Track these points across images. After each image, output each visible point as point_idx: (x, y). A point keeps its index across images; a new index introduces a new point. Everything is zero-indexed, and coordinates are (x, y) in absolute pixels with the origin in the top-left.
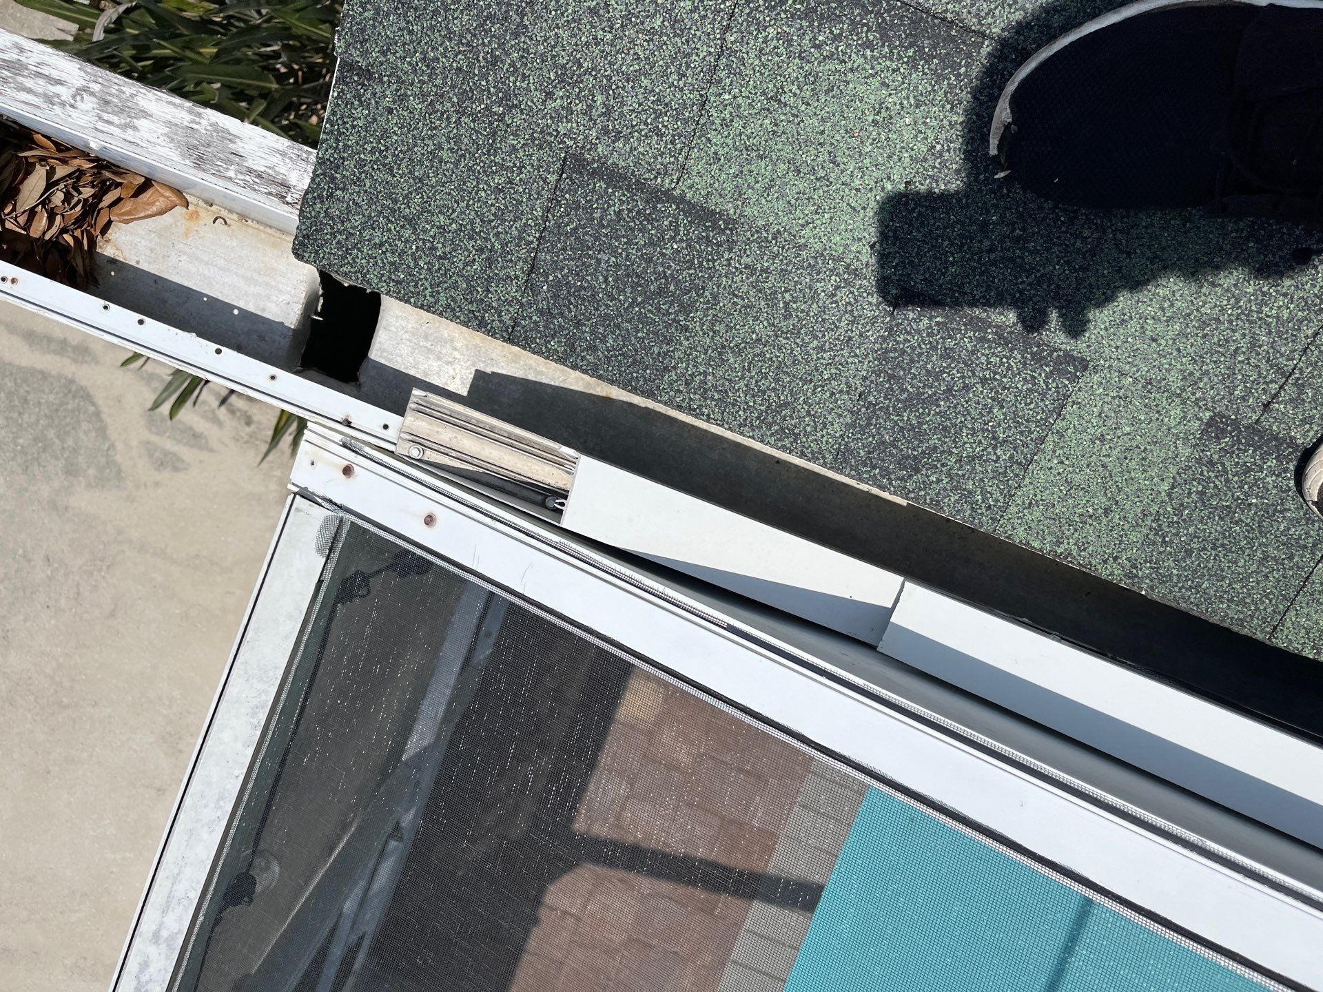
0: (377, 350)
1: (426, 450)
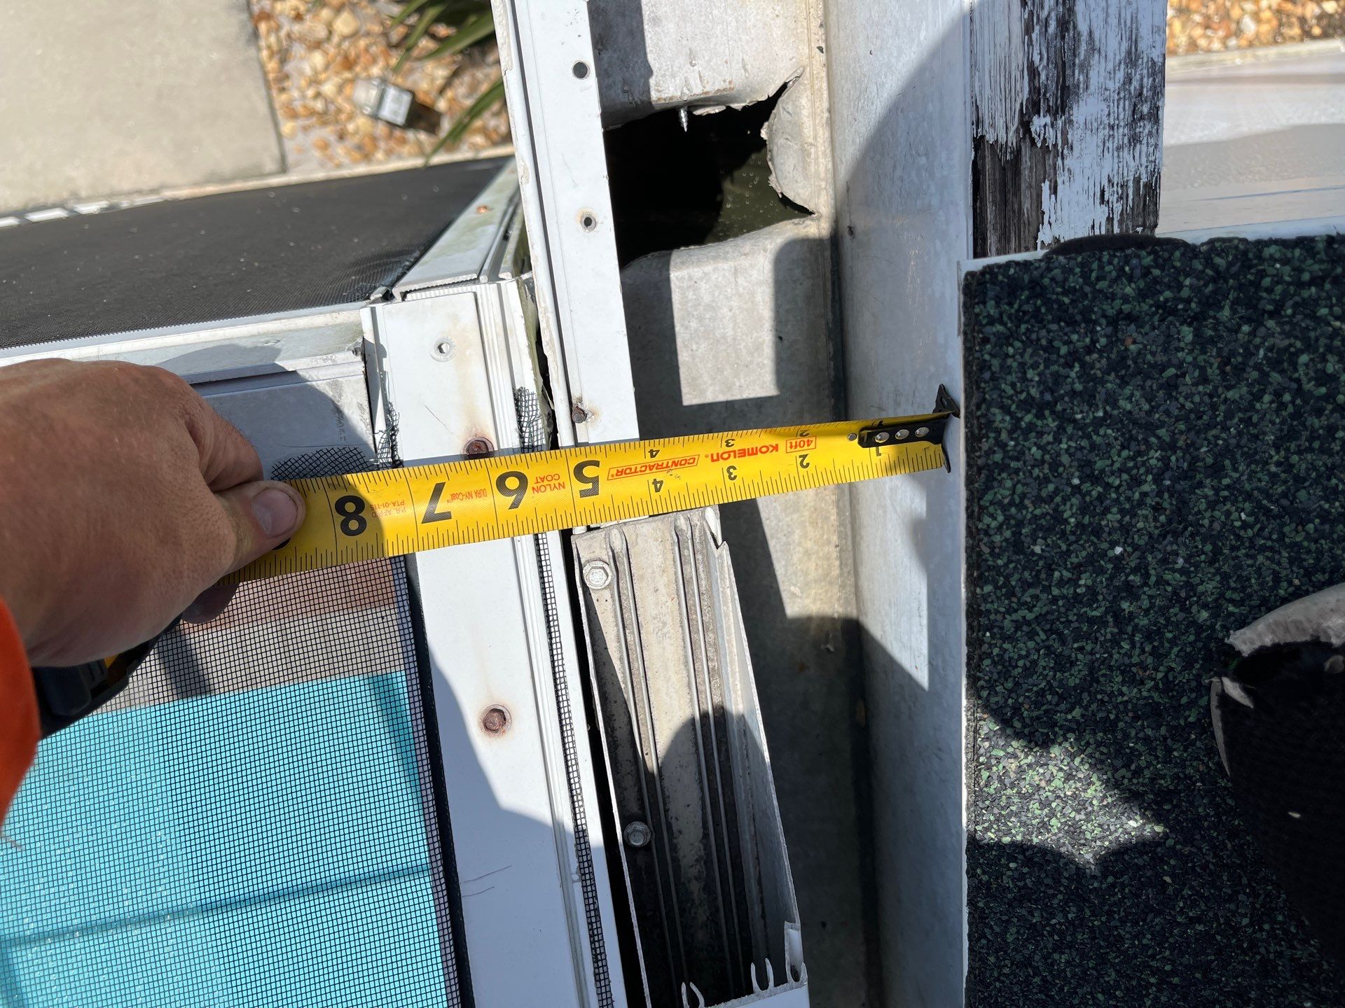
1: (612, 590)
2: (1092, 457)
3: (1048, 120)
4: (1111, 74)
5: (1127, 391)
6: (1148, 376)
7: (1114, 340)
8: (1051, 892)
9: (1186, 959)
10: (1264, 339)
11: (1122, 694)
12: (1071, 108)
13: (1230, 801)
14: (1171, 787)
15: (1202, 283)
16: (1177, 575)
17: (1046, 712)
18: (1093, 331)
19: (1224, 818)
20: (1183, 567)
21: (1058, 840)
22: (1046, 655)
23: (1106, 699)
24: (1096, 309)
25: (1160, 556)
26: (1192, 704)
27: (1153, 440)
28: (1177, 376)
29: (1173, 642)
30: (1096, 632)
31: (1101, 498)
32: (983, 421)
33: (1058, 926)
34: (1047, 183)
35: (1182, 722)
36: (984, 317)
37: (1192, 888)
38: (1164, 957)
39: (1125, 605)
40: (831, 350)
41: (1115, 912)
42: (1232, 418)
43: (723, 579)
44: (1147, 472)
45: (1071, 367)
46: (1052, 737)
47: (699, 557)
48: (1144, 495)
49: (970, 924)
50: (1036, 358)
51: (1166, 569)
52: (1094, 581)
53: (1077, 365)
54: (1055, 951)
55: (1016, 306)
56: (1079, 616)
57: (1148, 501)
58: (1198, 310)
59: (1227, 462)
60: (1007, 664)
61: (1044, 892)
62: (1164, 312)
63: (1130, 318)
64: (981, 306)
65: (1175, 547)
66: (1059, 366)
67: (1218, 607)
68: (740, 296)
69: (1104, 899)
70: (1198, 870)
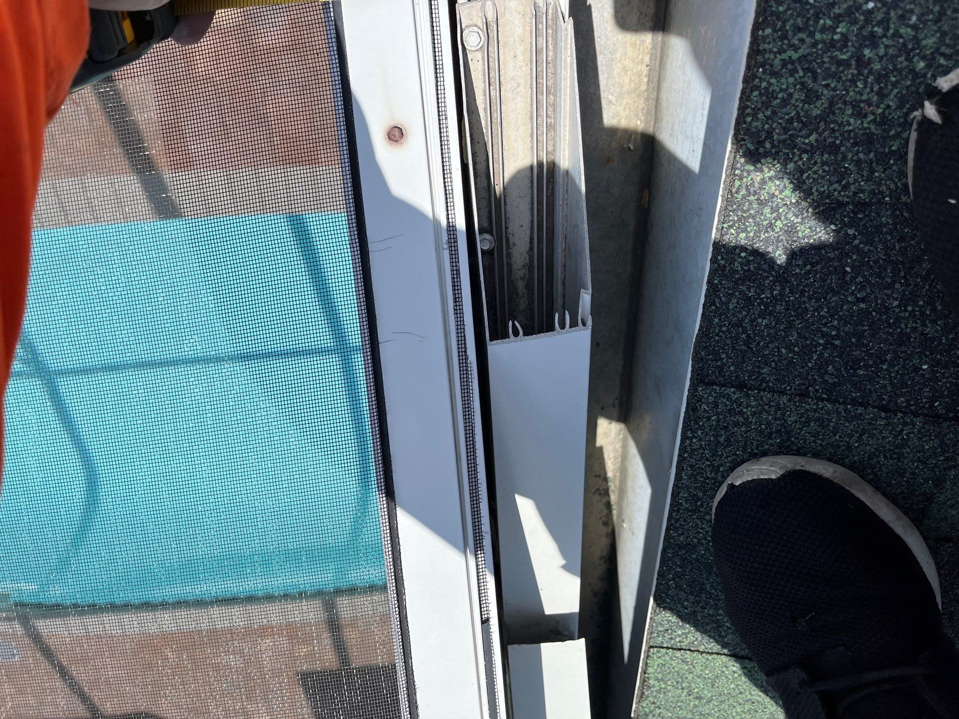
1: (483, 52)
8: (766, 274)
9: (848, 328)
11: (849, 124)
13: (906, 214)
14: (867, 200)
16: (909, 30)
17: (791, 135)
19: (898, 226)
20: (915, 24)
21: (778, 237)
22: (801, 90)
23: (837, 128)
25: (900, 12)
26: (898, 135)
29: (894, 85)
30: (841, 72)
33: (765, 300)
35: (887, 150)
37: (864, 277)
38: (832, 325)
39: (867, 52)
41: (806, 291)
43: (566, 49)
46: (791, 156)
47: (550, 31)
49: (706, 296)
51: (903, 25)
52: (848, 30)
54: (759, 316)
56: (832, 58)
60: (770, 95)
61: (761, 275)
67: (934, 59)
69: (801, 282)
70: (871, 263)
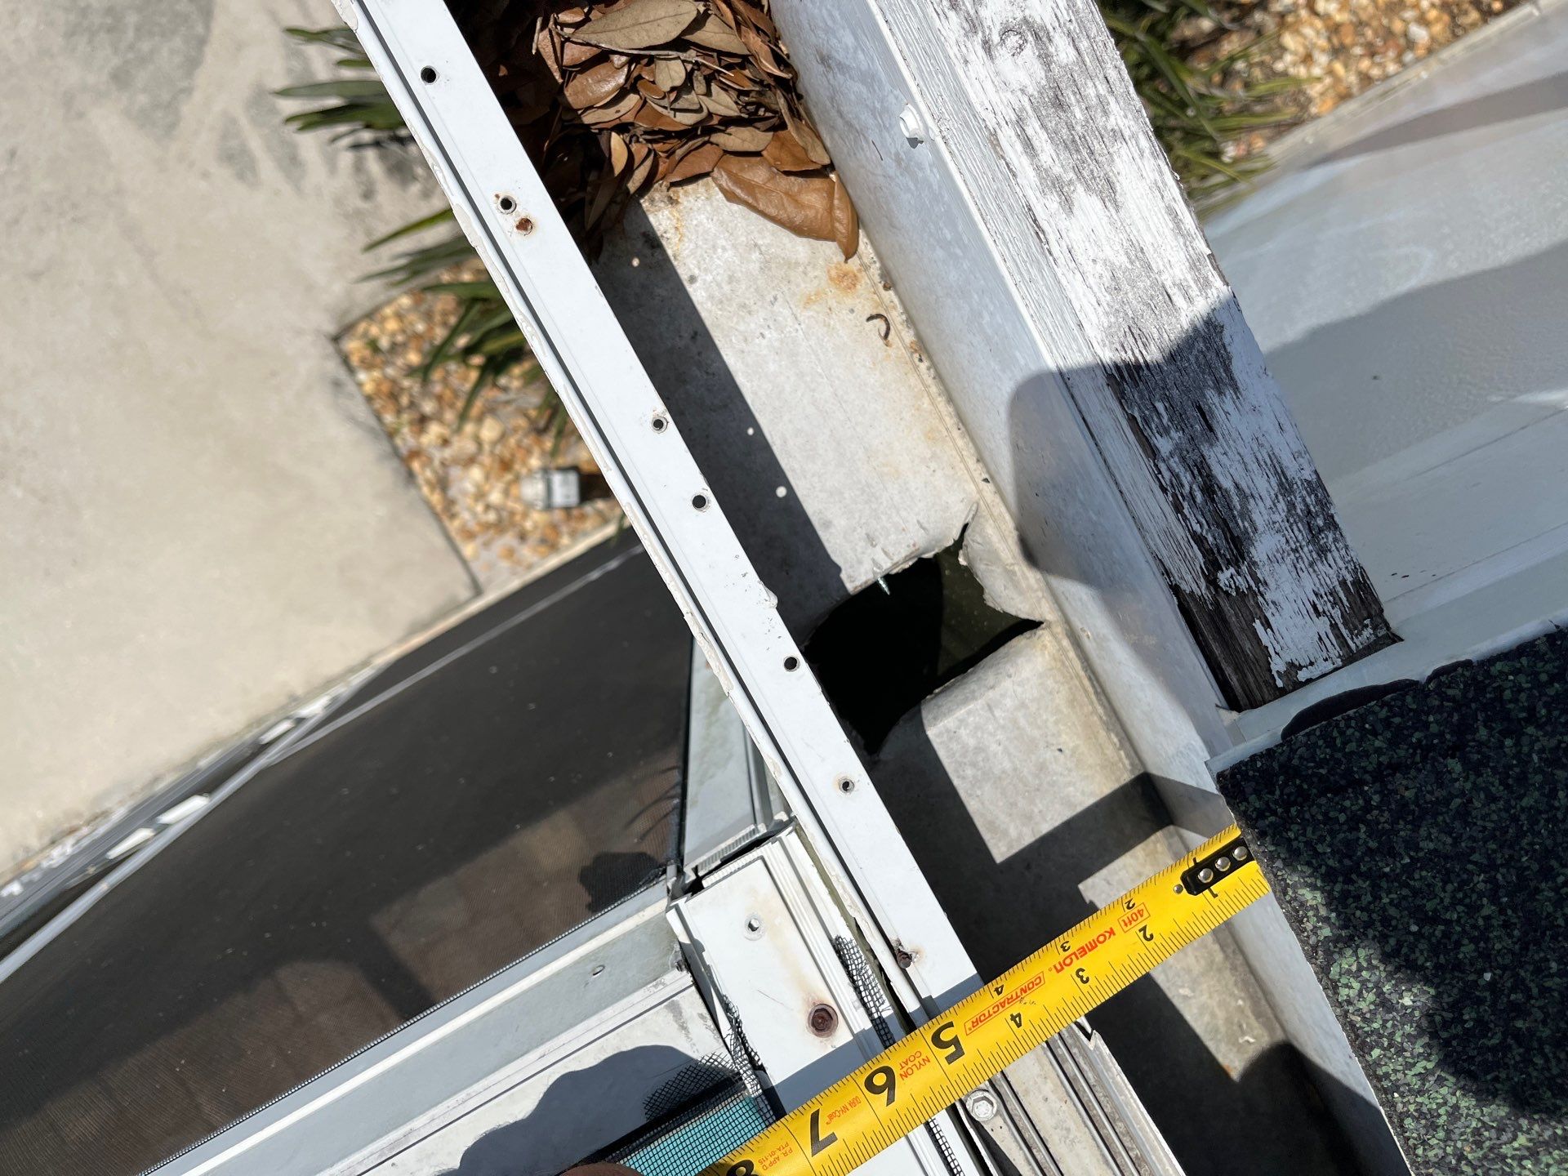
0: (948, 731)
1: (1001, 1115)
2: (1419, 902)
3: (1232, 570)
4: (1273, 508)
5: (1423, 832)
6: (1435, 815)
7: (1386, 795)
10: (1532, 744)
12: (1249, 552)
15: (1445, 715)
16: (1557, 980)
17: (1491, 1149)
18: (1363, 793)
20: (1559, 970)
24: (1355, 769)
25: (1531, 968)
27: (1470, 867)
28: (1464, 805)
30: (1502, 1058)
31: (1446, 935)
32: (1295, 904)
34: (1257, 621)
36: (1252, 811)
39: (1519, 1024)
40: (1116, 740)
42: (1537, 822)
43: (1108, 1069)
44: (1480, 896)
45: (1358, 830)
48: (1487, 918)
50: (1319, 833)
51: (1546, 976)
52: (1478, 1012)
53: (1361, 826)
55: (1278, 792)
56: (1479, 1049)
57: (1495, 922)
58: (1455, 739)
59: (1554, 863)
60: (1428, 1116)
62: (1422, 750)
63: (1395, 767)
64: (1244, 803)
65: (1542, 955)
66: (1344, 832)
68: (1003, 727)
